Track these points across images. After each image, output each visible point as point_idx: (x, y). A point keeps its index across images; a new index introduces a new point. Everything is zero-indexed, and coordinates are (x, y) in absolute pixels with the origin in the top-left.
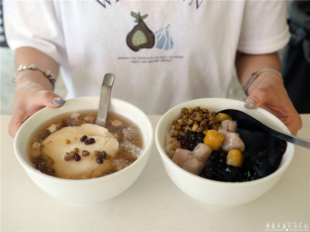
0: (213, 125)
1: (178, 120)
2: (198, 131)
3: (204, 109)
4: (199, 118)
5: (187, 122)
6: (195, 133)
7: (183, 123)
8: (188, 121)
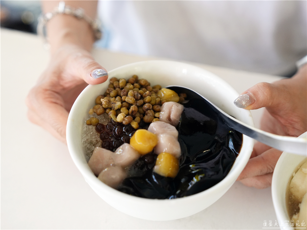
0: (148, 109)
1: (102, 100)
2: (124, 123)
3: (143, 79)
4: (131, 99)
5: (113, 104)
6: (120, 124)
7: (107, 106)
8: (115, 103)
